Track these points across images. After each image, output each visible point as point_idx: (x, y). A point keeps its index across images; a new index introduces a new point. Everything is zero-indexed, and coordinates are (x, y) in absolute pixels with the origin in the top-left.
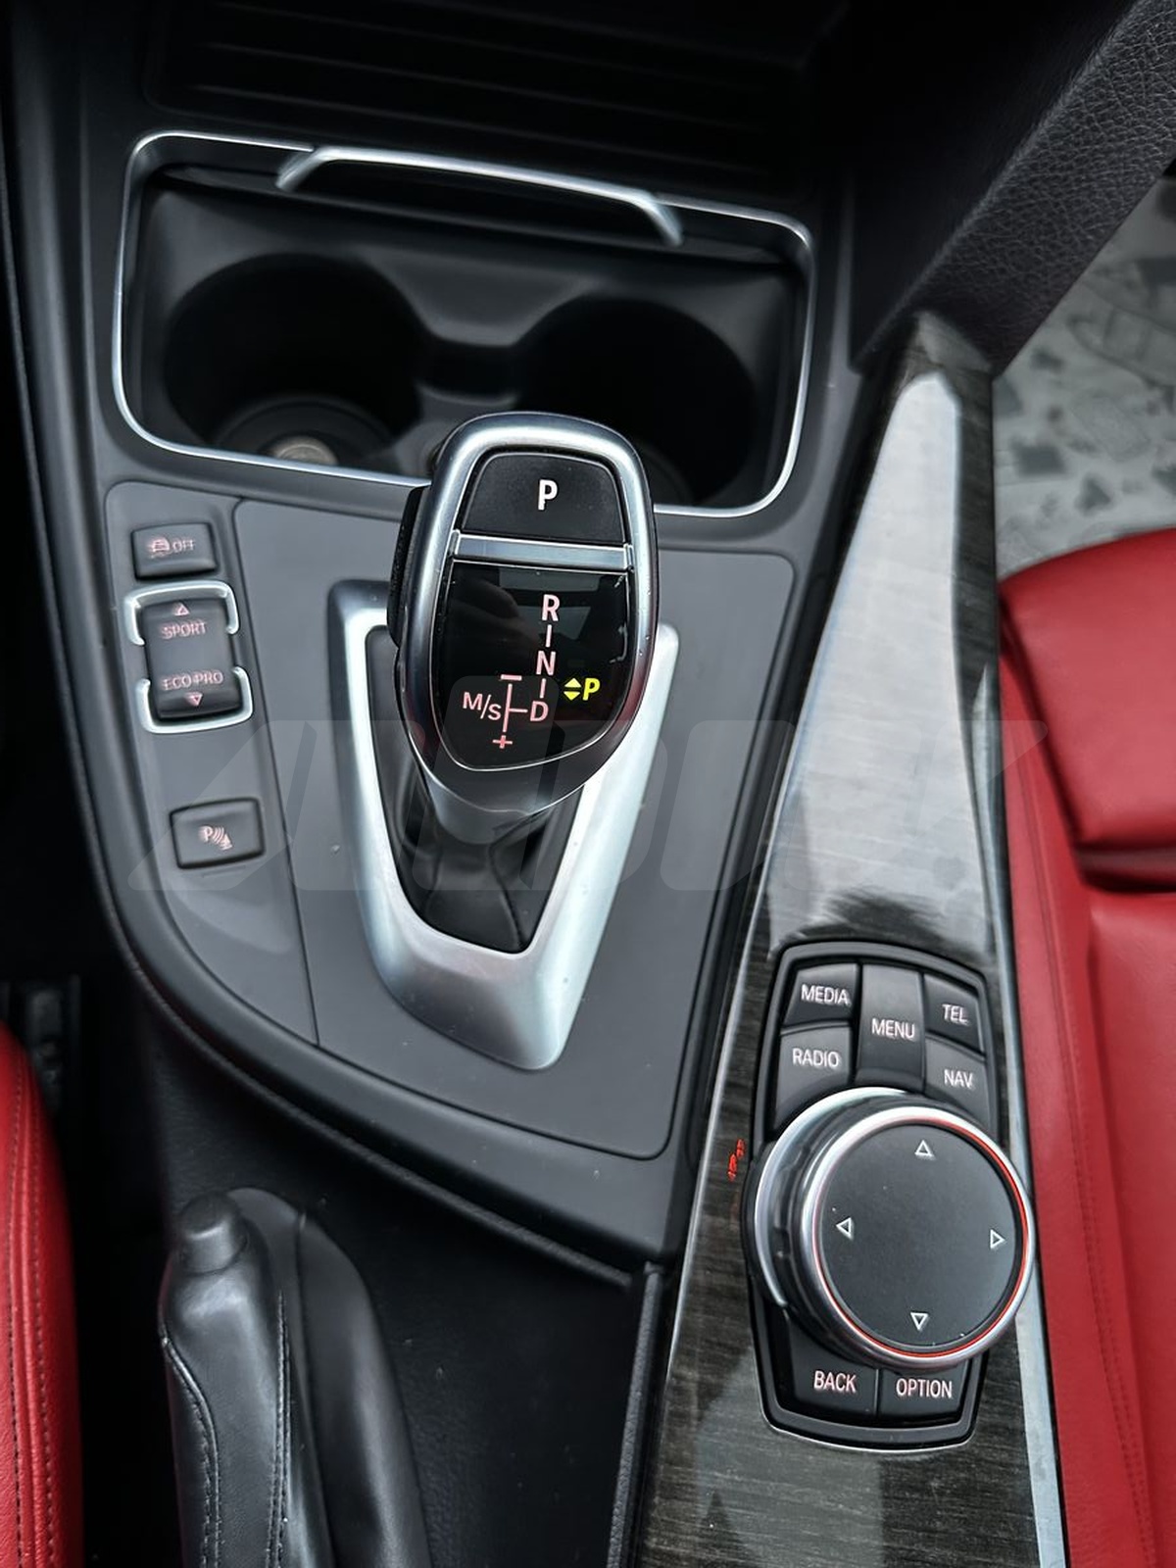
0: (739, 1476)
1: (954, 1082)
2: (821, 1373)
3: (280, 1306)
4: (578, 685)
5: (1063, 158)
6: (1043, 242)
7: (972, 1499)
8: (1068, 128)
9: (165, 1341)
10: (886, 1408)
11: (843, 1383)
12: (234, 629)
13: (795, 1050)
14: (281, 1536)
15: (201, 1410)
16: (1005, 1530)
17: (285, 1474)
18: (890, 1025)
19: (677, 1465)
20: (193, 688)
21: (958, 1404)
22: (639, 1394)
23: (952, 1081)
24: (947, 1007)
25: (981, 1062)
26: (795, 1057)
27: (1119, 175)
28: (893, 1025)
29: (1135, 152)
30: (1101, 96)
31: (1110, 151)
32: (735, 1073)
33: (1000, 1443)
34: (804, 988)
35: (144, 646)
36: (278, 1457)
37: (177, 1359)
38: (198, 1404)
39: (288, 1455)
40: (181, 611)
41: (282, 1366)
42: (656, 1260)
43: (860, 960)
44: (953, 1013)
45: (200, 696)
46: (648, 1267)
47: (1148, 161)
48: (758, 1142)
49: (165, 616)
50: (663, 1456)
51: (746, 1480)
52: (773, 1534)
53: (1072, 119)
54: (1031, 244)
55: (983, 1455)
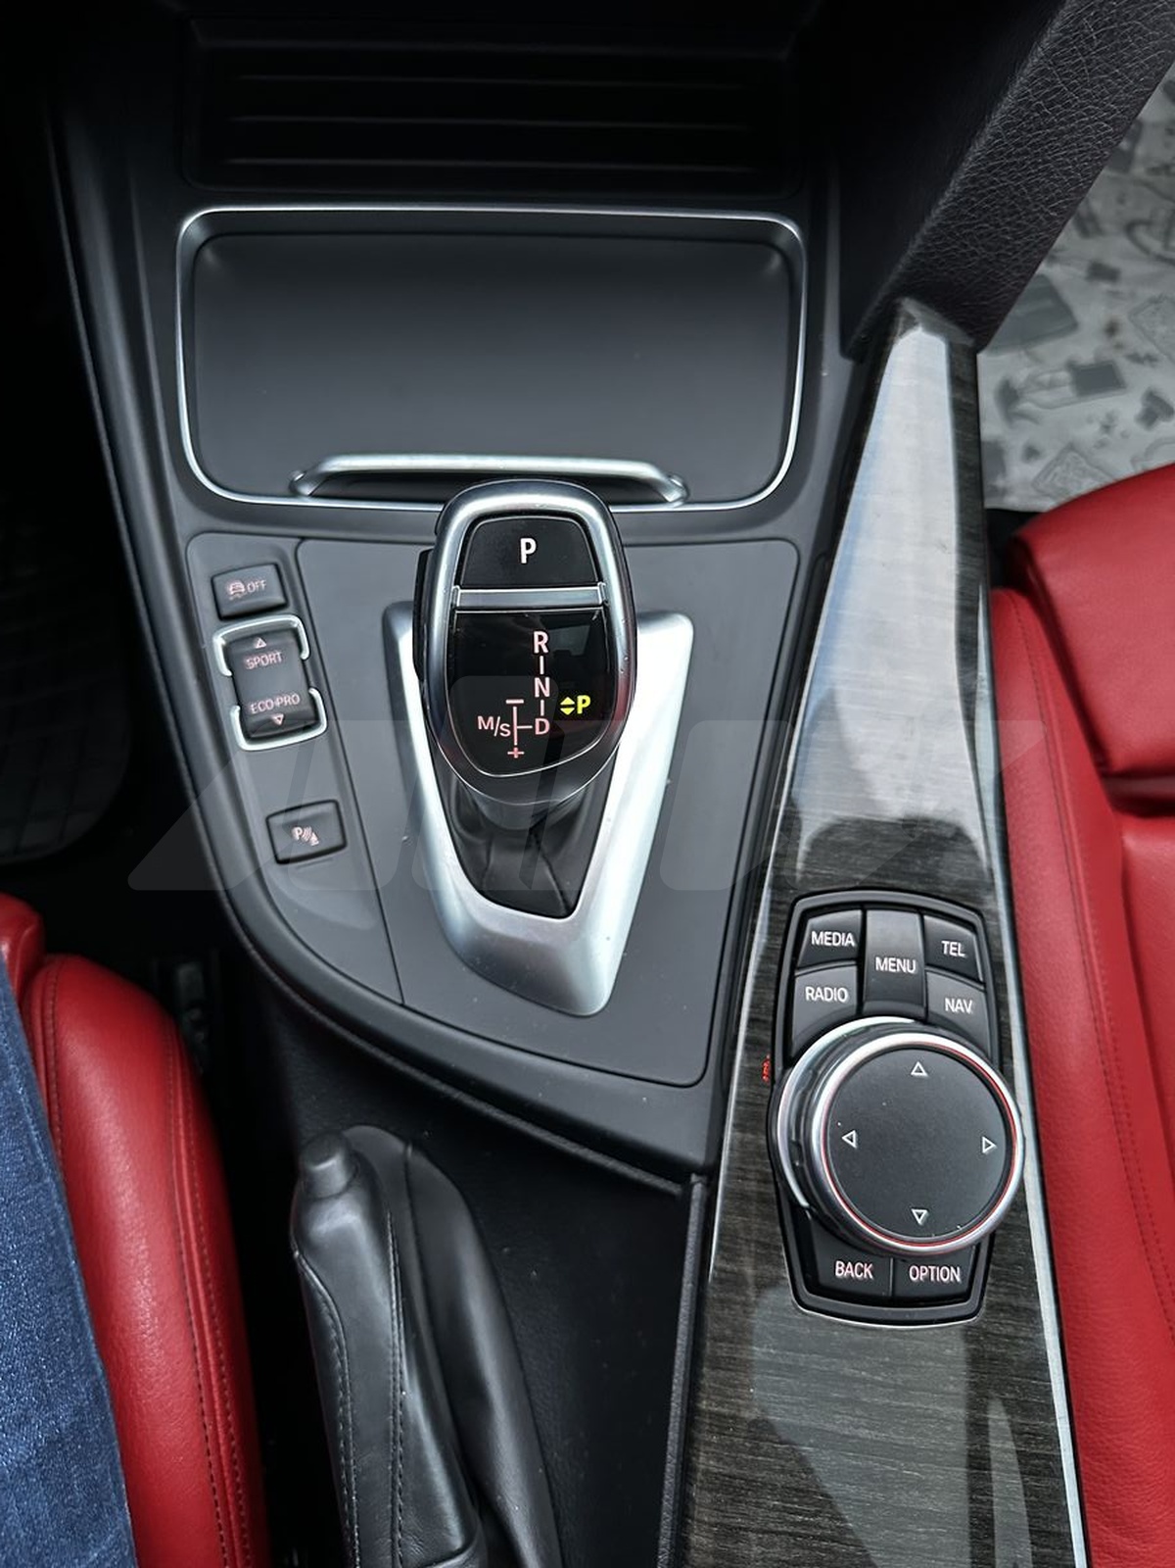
0: (774, 1349)
1: (955, 1010)
2: (842, 1263)
3: (389, 1222)
4: (573, 703)
5: (1018, 145)
6: (1009, 224)
7: (982, 1366)
8: (1021, 117)
9: (297, 1253)
10: (900, 1292)
11: (861, 1271)
12: (305, 655)
13: (807, 989)
14: (401, 1405)
15: (329, 1307)
16: (1011, 1392)
17: (401, 1356)
18: (892, 962)
19: (721, 1341)
20: (276, 710)
21: (966, 1287)
22: (690, 1285)
23: (952, 1008)
24: (946, 943)
25: (981, 990)
26: (808, 994)
27: (1075, 154)
28: (895, 962)
29: (1087, 131)
30: (1048, 84)
31: (1063, 133)
32: (757, 1010)
33: (1005, 1318)
34: (814, 934)
35: (232, 677)
36: (394, 1344)
37: (307, 1267)
38: (326, 1302)
39: (403, 1342)
40: (260, 644)
41: (392, 1271)
42: (700, 1172)
43: (864, 906)
44: (952, 948)
45: (282, 716)
46: (694, 1178)
47: (1100, 138)
48: (779, 1068)
49: (247, 649)
50: (708, 1335)
51: (780, 1353)
52: (805, 1396)
53: (1022, 108)
54: (997, 226)
55: (990, 1329)
